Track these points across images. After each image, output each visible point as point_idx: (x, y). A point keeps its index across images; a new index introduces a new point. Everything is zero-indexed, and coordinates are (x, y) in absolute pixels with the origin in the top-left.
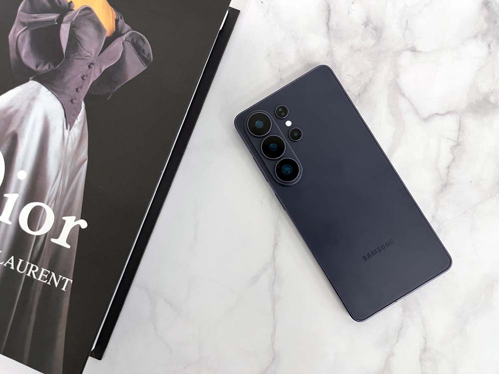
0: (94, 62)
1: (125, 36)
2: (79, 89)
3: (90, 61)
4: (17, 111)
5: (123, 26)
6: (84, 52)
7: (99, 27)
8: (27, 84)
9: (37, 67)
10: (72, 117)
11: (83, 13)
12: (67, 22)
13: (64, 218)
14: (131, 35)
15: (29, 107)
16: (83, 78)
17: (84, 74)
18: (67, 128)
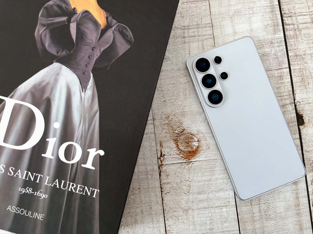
0: (96, 46)
1: (114, 27)
2: (88, 65)
3: (93, 46)
4: (48, 84)
5: (112, 21)
6: (88, 41)
7: (96, 23)
8: (52, 65)
9: (58, 53)
10: (85, 83)
11: (84, 14)
12: (74, 22)
13: (88, 150)
14: (117, 27)
15: (56, 80)
16: (89, 58)
17: (90, 54)
18: (83, 91)
